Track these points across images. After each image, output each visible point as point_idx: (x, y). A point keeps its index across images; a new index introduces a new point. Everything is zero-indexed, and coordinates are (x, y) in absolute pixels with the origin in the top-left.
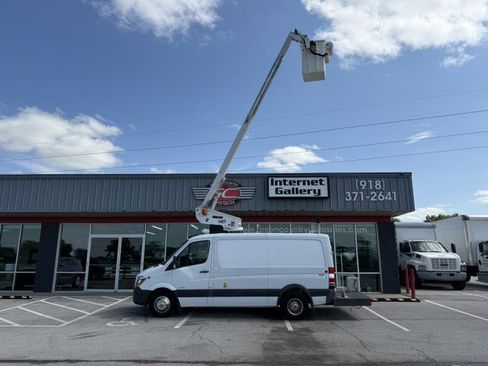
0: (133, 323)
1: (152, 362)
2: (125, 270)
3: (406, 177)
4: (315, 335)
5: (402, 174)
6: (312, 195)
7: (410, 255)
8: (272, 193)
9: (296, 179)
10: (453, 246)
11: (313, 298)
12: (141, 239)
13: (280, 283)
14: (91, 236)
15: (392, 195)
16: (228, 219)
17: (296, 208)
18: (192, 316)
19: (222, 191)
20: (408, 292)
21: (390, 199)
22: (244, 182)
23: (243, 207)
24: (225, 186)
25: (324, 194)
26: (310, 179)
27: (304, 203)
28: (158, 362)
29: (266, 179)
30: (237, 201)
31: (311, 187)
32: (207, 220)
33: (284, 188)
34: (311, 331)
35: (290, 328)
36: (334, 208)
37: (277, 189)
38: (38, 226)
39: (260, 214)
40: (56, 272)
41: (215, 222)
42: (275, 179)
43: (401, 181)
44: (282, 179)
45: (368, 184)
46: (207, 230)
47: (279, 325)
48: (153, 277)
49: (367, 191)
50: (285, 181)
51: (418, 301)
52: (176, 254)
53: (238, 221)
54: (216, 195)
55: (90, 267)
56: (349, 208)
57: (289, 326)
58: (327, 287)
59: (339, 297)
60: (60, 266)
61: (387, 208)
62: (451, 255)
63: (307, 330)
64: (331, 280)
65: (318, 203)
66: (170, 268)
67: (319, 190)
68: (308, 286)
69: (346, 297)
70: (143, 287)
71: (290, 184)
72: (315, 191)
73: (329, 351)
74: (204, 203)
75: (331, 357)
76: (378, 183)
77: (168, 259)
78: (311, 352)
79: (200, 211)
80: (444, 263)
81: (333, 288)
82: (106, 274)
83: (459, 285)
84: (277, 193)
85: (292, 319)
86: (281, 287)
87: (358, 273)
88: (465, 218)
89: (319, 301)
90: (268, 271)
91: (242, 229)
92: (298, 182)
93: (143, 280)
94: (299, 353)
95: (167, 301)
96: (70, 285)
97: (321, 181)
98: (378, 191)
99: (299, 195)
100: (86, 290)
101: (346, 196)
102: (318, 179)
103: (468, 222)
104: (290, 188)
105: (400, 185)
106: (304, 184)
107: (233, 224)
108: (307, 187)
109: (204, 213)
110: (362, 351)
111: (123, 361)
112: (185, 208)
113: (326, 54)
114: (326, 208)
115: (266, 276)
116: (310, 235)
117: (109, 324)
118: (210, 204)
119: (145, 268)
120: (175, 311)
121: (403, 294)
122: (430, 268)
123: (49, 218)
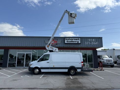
0: (28, 76)
1: (33, 89)
2: (26, 62)
3: (101, 38)
4: (79, 80)
5: (100, 37)
6: (76, 43)
7: (100, 59)
8: (66, 42)
9: (72, 38)
10: (111, 56)
11: (77, 70)
12: (31, 54)
13: (68, 65)
14: (17, 53)
15: (97, 43)
16: (55, 48)
17: (72, 46)
18: (45, 74)
19: (53, 41)
20: (100, 68)
21: (97, 44)
22: (58, 39)
23: (58, 46)
24: (53, 40)
25: (80, 42)
26: (76, 38)
27: (74, 45)
28: (35, 89)
29: (64, 38)
30: (56, 44)
31: (76, 41)
32: (49, 49)
33: (69, 41)
34: (78, 79)
35: (72, 78)
36: (82, 46)
37: (67, 41)
38: (3, 50)
39: (62, 48)
40: (8, 62)
41: (51, 49)
42: (67, 38)
43: (99, 39)
44: (68, 38)
45: (91, 40)
46: (49, 51)
47: (68, 77)
48: (34, 64)
49: (91, 42)
50: (69, 39)
51: (103, 70)
52: (40, 58)
53: (57, 49)
54: (51, 42)
55: (17, 61)
56: (86, 46)
57: (71, 77)
58: (81, 67)
59: (84, 69)
60: (9, 61)
61: (96, 46)
62: (110, 59)
63: (76, 78)
64: (82, 65)
65: (78, 45)
66: (39, 61)
67: (78, 42)
68: (76, 66)
69: (86, 69)
70: (31, 66)
71: (71, 39)
72: (77, 42)
73: (84, 85)
74: (48, 44)
75: (85, 87)
76: (94, 40)
77: (38, 59)
78: (79, 85)
79: (47, 46)
80: (109, 61)
81: (83, 67)
82: (22, 63)
83: (112, 66)
84: (67, 42)
85: (72, 75)
86: (69, 67)
87: (88, 63)
88: (114, 49)
89: (79, 70)
90: (65, 63)
91: (58, 51)
92: (73, 39)
93: (31, 65)
94: (76, 86)
95: (38, 70)
96: (12, 66)
97: (79, 39)
98: (93, 42)
99: (73, 43)
100: (16, 67)
101: (85, 43)
102: (78, 38)
103: (115, 50)
104: (71, 41)
105: (99, 40)
106: (74, 40)
107: (56, 50)
108: (75, 41)
109: (48, 47)
110: (93, 85)
111: (25, 88)
112: (43, 46)
113: (75, 17)
114: (80, 46)
115: (65, 64)
116: (76, 53)
117: (22, 77)
118: (49, 44)
119: (32, 61)
120: (40, 73)
121: (99, 69)
122: (105, 62)
123: (6, 48)
